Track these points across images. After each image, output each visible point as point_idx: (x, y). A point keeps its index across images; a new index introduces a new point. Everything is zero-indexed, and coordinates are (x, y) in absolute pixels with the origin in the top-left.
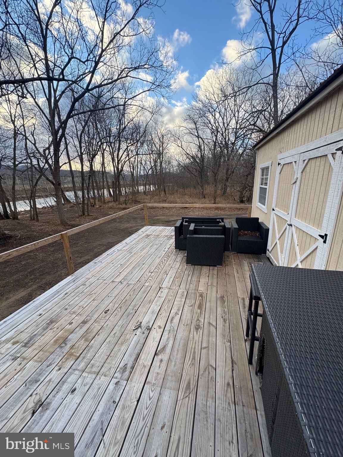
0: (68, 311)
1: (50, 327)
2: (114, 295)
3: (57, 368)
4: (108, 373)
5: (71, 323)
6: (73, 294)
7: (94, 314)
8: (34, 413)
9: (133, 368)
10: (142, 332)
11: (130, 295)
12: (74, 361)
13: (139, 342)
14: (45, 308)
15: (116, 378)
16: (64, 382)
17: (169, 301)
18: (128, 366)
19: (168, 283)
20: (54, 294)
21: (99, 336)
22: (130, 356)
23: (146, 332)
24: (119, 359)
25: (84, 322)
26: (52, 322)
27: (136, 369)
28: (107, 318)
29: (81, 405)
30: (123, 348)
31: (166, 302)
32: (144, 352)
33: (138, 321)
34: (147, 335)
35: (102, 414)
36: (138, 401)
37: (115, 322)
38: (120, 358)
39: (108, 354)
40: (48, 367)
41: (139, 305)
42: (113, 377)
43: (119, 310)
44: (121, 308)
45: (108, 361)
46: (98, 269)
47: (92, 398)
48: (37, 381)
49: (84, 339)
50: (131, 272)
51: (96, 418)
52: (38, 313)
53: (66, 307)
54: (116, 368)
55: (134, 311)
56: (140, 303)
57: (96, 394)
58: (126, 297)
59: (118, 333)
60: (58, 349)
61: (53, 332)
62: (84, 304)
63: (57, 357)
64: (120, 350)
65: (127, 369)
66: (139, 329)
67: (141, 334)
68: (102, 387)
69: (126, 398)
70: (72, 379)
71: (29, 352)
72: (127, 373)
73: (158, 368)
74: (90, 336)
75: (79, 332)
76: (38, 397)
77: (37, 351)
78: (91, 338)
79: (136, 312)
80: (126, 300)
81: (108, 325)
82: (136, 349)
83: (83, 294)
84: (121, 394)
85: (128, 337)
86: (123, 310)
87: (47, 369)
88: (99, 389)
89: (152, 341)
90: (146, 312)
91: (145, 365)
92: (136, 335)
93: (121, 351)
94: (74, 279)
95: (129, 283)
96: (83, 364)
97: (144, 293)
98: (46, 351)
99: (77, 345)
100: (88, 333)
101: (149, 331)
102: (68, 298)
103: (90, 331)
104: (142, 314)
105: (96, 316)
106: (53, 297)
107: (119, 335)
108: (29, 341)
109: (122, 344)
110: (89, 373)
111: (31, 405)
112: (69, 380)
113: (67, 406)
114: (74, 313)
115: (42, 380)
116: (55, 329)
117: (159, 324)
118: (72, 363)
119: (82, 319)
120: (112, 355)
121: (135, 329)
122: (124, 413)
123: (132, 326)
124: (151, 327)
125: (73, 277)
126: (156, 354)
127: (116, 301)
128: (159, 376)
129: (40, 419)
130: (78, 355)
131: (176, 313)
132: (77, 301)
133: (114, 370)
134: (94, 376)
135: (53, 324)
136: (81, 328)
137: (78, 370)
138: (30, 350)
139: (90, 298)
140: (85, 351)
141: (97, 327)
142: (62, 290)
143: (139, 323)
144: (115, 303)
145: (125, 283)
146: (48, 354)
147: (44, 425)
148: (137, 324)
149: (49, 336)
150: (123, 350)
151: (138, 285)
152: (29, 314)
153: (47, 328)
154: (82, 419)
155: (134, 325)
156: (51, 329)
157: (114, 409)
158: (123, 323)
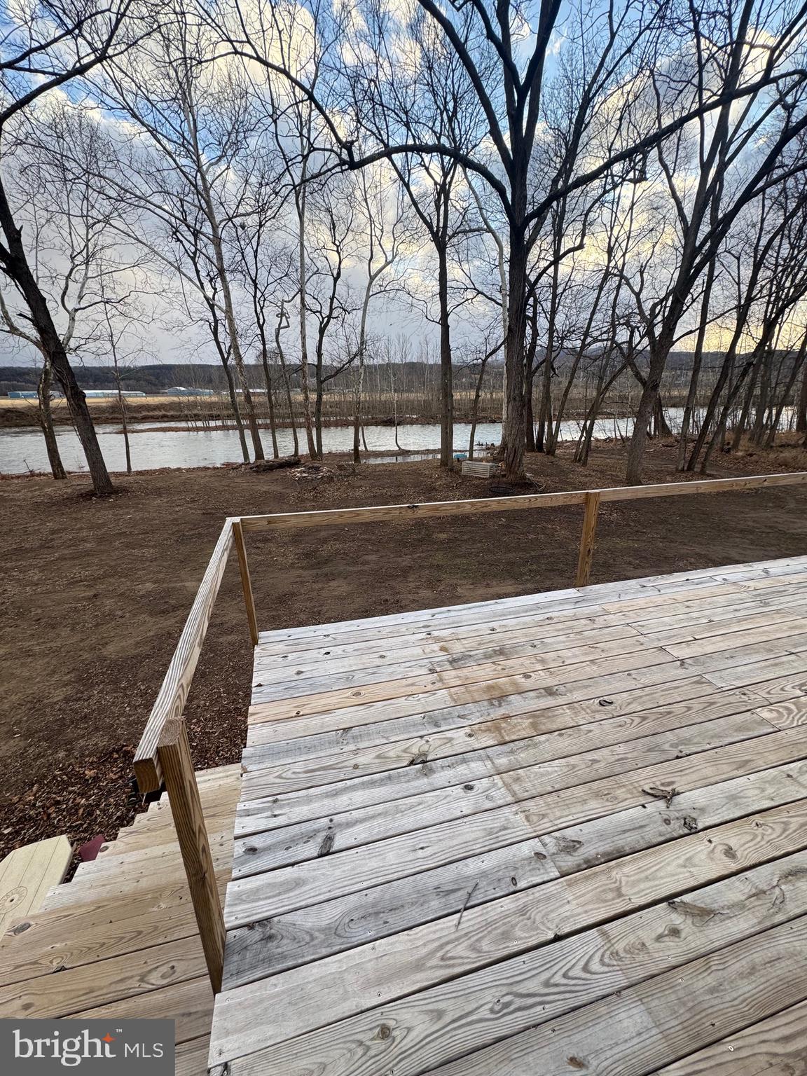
0: (536, 651)
1: (494, 659)
2: (644, 681)
3: (468, 730)
4: (535, 818)
5: (527, 676)
6: (560, 626)
7: (576, 689)
8: (412, 763)
9: (590, 864)
10: (665, 817)
11: (689, 709)
12: (496, 742)
13: (640, 831)
14: (505, 622)
15: (544, 845)
16: (464, 761)
18: (582, 850)
20: (530, 607)
21: (561, 738)
22: (601, 836)
23: (677, 828)
24: (571, 818)
25: (550, 692)
26: (501, 652)
27: (595, 874)
28: (598, 717)
29: (465, 820)
30: (595, 806)
32: (641, 864)
33: (673, 783)
34: (675, 835)
35: (484, 874)
36: (557, 939)
37: (610, 739)
38: (575, 817)
39: (557, 787)
40: (459, 717)
41: (700, 749)
42: (539, 836)
43: (637, 720)
44: (644, 719)
45: (549, 799)
46: (642, 603)
47: (485, 830)
48: (437, 725)
49: (530, 720)
50: (732, 654)
51: (472, 867)
52: (492, 625)
53: (536, 643)
54: (555, 828)
55: (676, 753)
56: (708, 747)
57: (495, 830)
58: (675, 705)
59: (602, 764)
60: (485, 703)
61: (495, 670)
62: (568, 658)
63: (478, 714)
64: (584, 802)
65: (576, 854)
66: (661, 804)
67: (658, 818)
68: (509, 831)
69: (539, 901)
70: (478, 767)
71: (451, 676)
72: (569, 861)
73: (654, 935)
74: (544, 724)
75: (531, 702)
76: (425, 748)
77: (459, 683)
78: (543, 728)
79: (678, 757)
80: (669, 713)
81: (590, 731)
82: (623, 836)
83: (578, 637)
84: (534, 882)
85: (620, 793)
86: (648, 727)
87: (456, 719)
88: (505, 828)
89: (681, 861)
90: (713, 780)
91: (624, 890)
92: (644, 807)
93: (586, 807)
94: (580, 599)
95: (707, 676)
96: (503, 761)
97: (739, 729)
98: (469, 692)
99: (514, 721)
100: (543, 716)
101: (686, 831)
102: (548, 628)
103: (550, 714)
104: (694, 777)
105: (577, 696)
106: (527, 611)
107: (603, 773)
108: (459, 659)
109: (598, 795)
110: (506, 785)
111: (415, 750)
112: (473, 765)
113: (448, 799)
114: (543, 661)
115: (443, 729)
116: (500, 667)
117: (733, 842)
118: (491, 742)
119: (550, 682)
120: (563, 794)
121: (650, 791)
122: (519, 922)
123: (648, 778)
124: (700, 826)
125: (579, 594)
126: (669, 899)
127: (641, 697)
128: (642, 957)
129: (413, 779)
130: (507, 739)
132: (559, 643)
133: (548, 825)
134: (510, 799)
135: (501, 658)
136: (538, 697)
137: (493, 763)
138: (453, 673)
139: (586, 654)
140: (521, 743)
141: (566, 718)
142: (545, 608)
143: (669, 789)
144: (635, 699)
145: (693, 670)
146: (470, 699)
147: (413, 792)
148: (663, 785)
149: (484, 673)
150: (591, 807)
151: (732, 699)
152: (480, 619)
153: (490, 657)
154: (455, 842)
155: (654, 783)
156: (494, 663)
157: (507, 892)
158: (629, 756)
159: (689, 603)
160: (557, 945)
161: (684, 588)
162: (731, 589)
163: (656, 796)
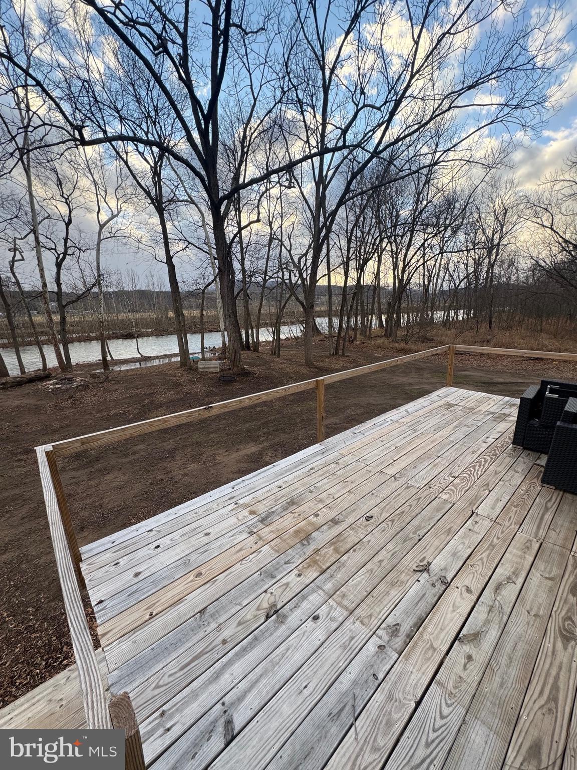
0: (314, 495)
1: (290, 509)
2: (383, 494)
3: (296, 572)
4: (366, 620)
5: (317, 515)
6: (320, 472)
7: (349, 514)
8: (268, 617)
9: (410, 637)
10: (431, 582)
11: (411, 506)
12: (318, 574)
13: (424, 598)
14: (285, 479)
15: (380, 638)
16: (304, 598)
17: (492, 546)
18: (402, 630)
19: (493, 508)
20: (297, 464)
21: (355, 554)
22: (407, 613)
23: (440, 587)
24: (386, 609)
25: (335, 522)
26: (292, 502)
27: (416, 643)
28: (370, 529)
29: (325, 645)
30: (395, 593)
31: (486, 545)
32: (434, 621)
33: (424, 558)
34: (441, 592)
35: (355, 683)
36: (418, 704)
37: (382, 541)
38: (388, 606)
39: (369, 590)
40: (285, 563)
41: (427, 530)
42: (374, 633)
43: (390, 523)
44: (393, 521)
45: (368, 601)
46: (358, 444)
47: (340, 646)
48: (273, 577)
49: (332, 547)
50: (414, 465)
51: (346, 681)
52: (278, 483)
53: (312, 488)
54: (381, 621)
55: (418, 538)
56: (430, 527)
57: (347, 643)
58: (403, 507)
59: (385, 562)
60: (299, 545)
61: (294, 518)
62: (335, 493)
63: (297, 556)
64: (388, 593)
65: (400, 634)
66: (425, 575)
67: (428, 585)
68: (356, 639)
69: (396, 683)
70: (315, 598)
71: (266, 532)
72: (399, 642)
73: (462, 667)
74: (342, 547)
75: (327, 533)
76: (272, 600)
77: (274, 536)
78: (343, 550)
79: (420, 540)
80: (403, 512)
81: (369, 541)
82: (417, 608)
83: (334, 477)
84: (387, 670)
85: (403, 577)
86: (397, 525)
87: (285, 566)
88: (353, 638)
89: (451, 609)
90: (441, 547)
91: (435, 645)
92: (419, 581)
93: (391, 597)
94: (324, 450)
95: (409, 482)
96: (329, 586)
97: (438, 510)
98: (284, 541)
99: (323, 552)
100: (339, 541)
101: (445, 587)
102: (314, 476)
103: (342, 538)
104: (432, 549)
105: (351, 519)
106: (296, 467)
107: (389, 568)
108: (267, 517)
109: (393, 584)
110: (339, 604)
111: (265, 605)
112: (311, 598)
113: (306, 634)
114: (321, 501)
115: (279, 578)
116: (296, 515)
117: (467, 583)
118: (316, 574)
119: (332, 514)
120: (375, 593)
121: (417, 569)
122: (392, 708)
123: (411, 561)
124: (449, 580)
125: (323, 447)
126: (456, 638)
127: (385, 507)
128: (464, 686)
129: (275, 631)
130: (324, 567)
131: (509, 578)
132: (325, 484)
133: (376, 621)
134: (346, 613)
135: (295, 507)
136: (329, 528)
137: (323, 591)
138: (267, 529)
139: (344, 487)
140: (334, 567)
141: (352, 539)
142: (306, 461)
143: (425, 563)
144: (383, 510)
145: (402, 481)
146: (287, 547)
147: (278, 641)
148: (421, 561)
149: (287, 522)
150: (393, 596)
151: (426, 493)
152: (268, 481)
153: (287, 509)
154: (326, 669)
155: (416, 562)
156: (291, 512)
157: (375, 688)
158: (396, 549)
159: (381, 439)
160: (419, 710)
161: (375, 430)
162: (397, 425)
163: (420, 571)
